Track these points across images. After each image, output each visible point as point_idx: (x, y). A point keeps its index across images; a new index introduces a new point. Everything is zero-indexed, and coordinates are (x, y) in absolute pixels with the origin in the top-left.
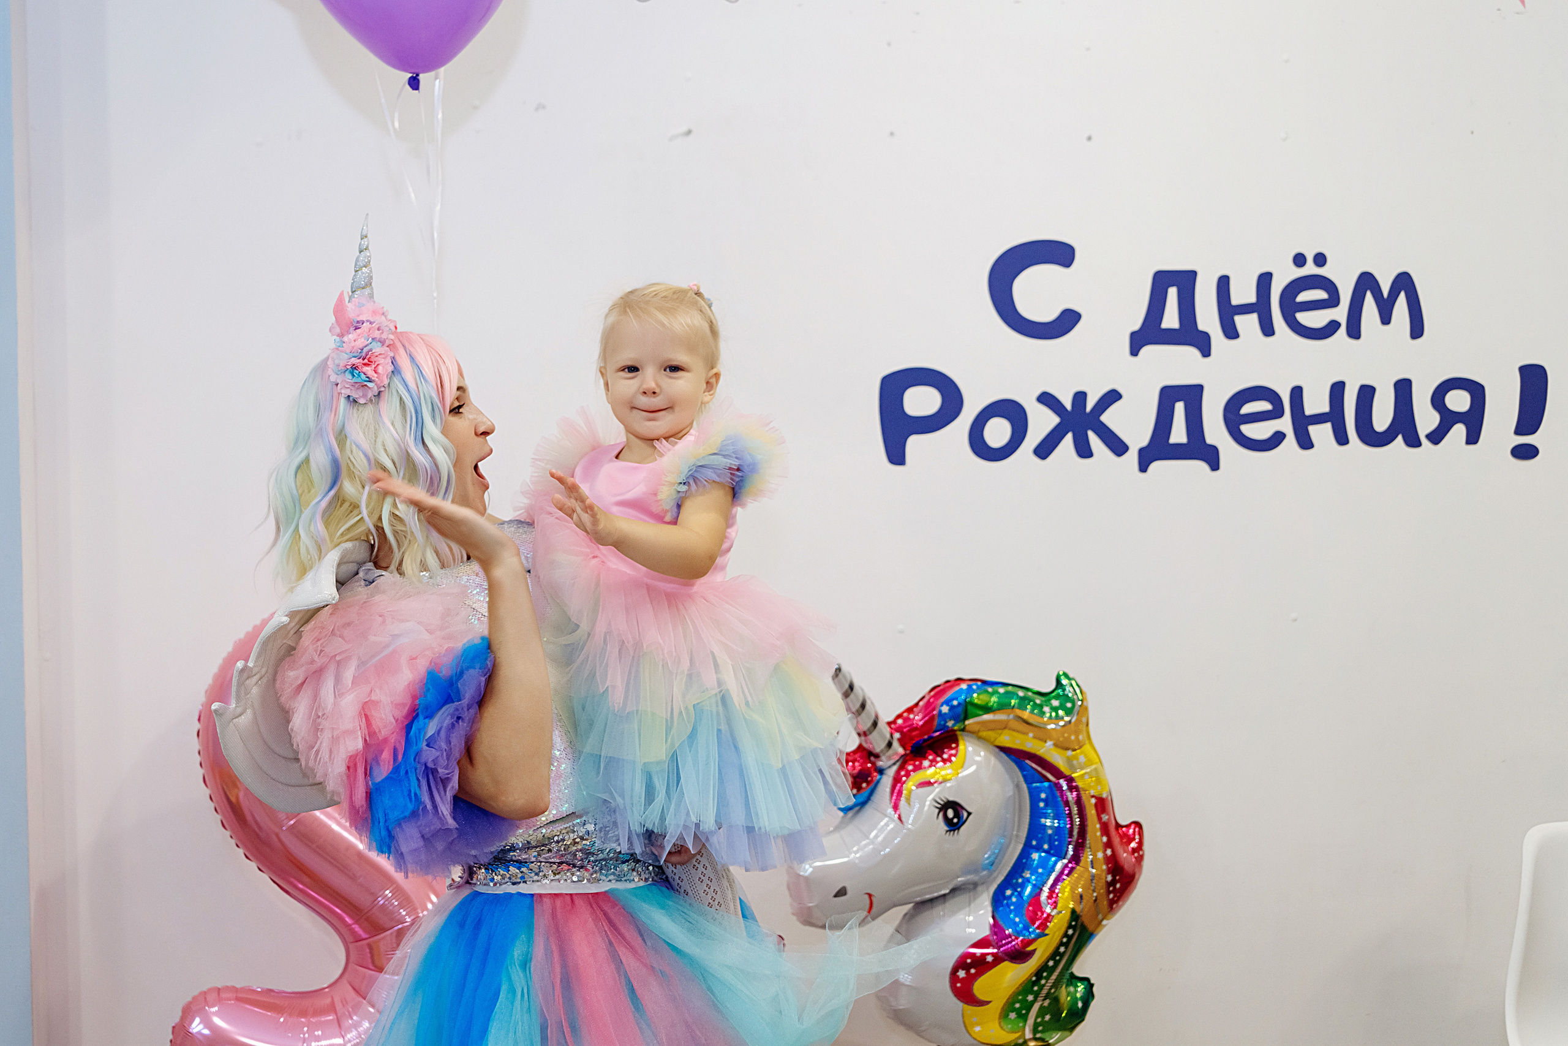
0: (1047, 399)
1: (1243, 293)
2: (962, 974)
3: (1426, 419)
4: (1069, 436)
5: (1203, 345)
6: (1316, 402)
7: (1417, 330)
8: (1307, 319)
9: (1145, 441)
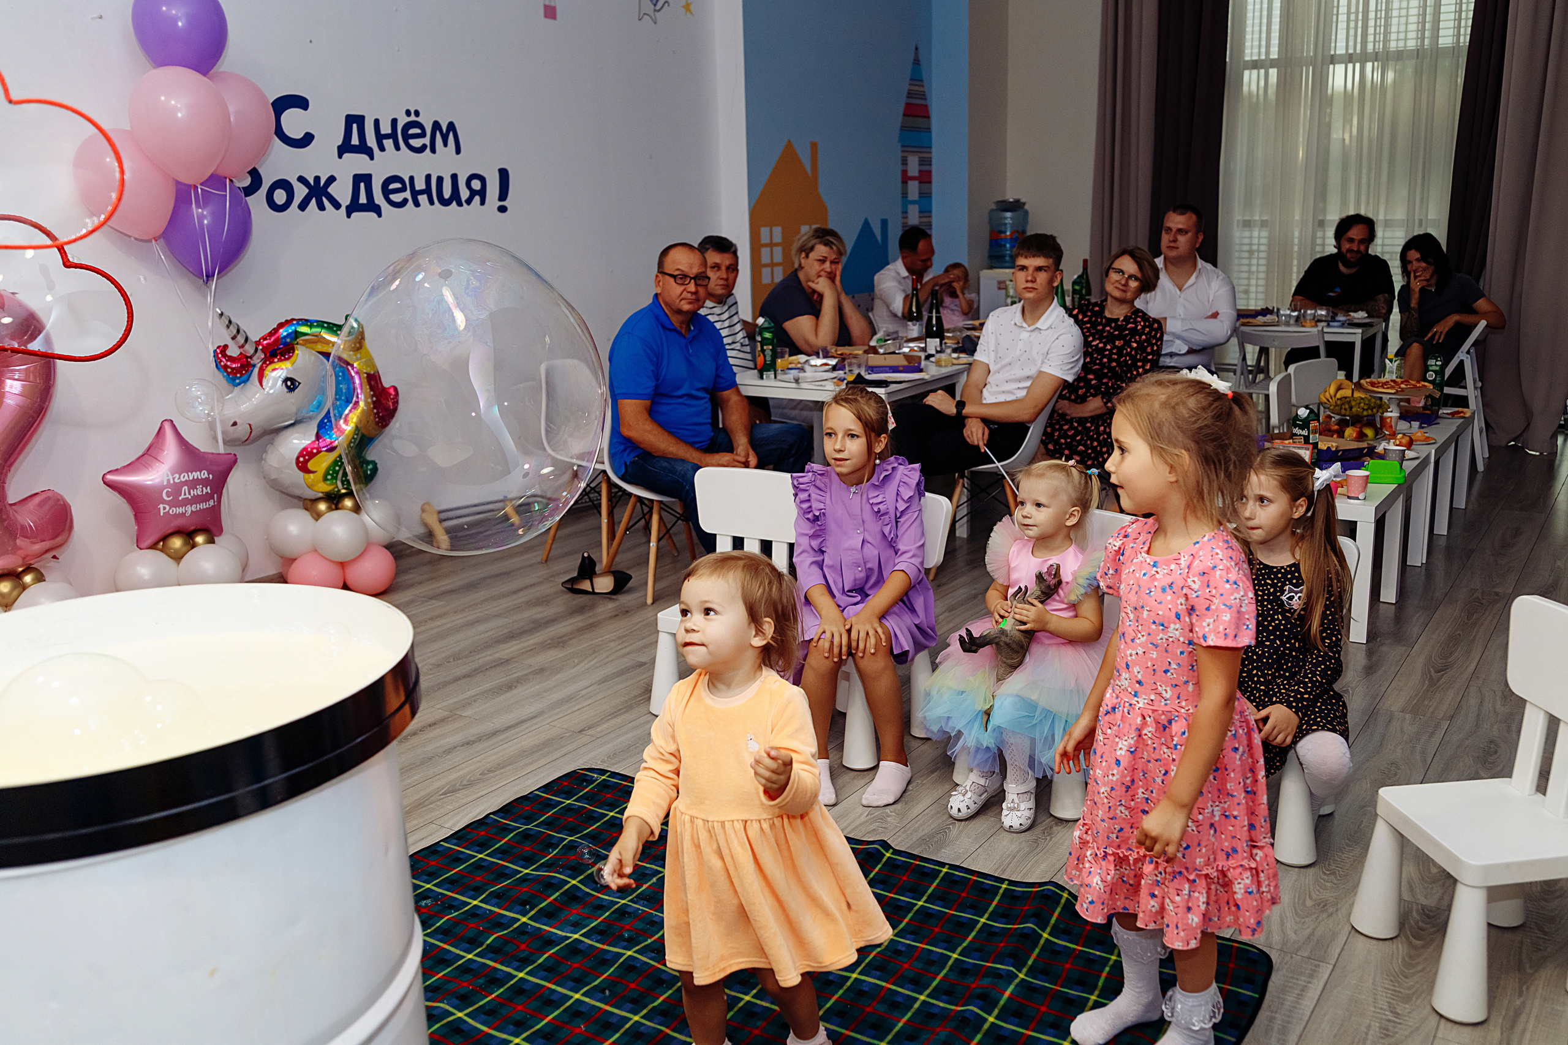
0: (301, 179)
1: (386, 129)
2: (301, 459)
3: (464, 194)
4: (314, 199)
5: (370, 154)
6: (420, 185)
7: (458, 151)
8: (413, 142)
9: (348, 203)
